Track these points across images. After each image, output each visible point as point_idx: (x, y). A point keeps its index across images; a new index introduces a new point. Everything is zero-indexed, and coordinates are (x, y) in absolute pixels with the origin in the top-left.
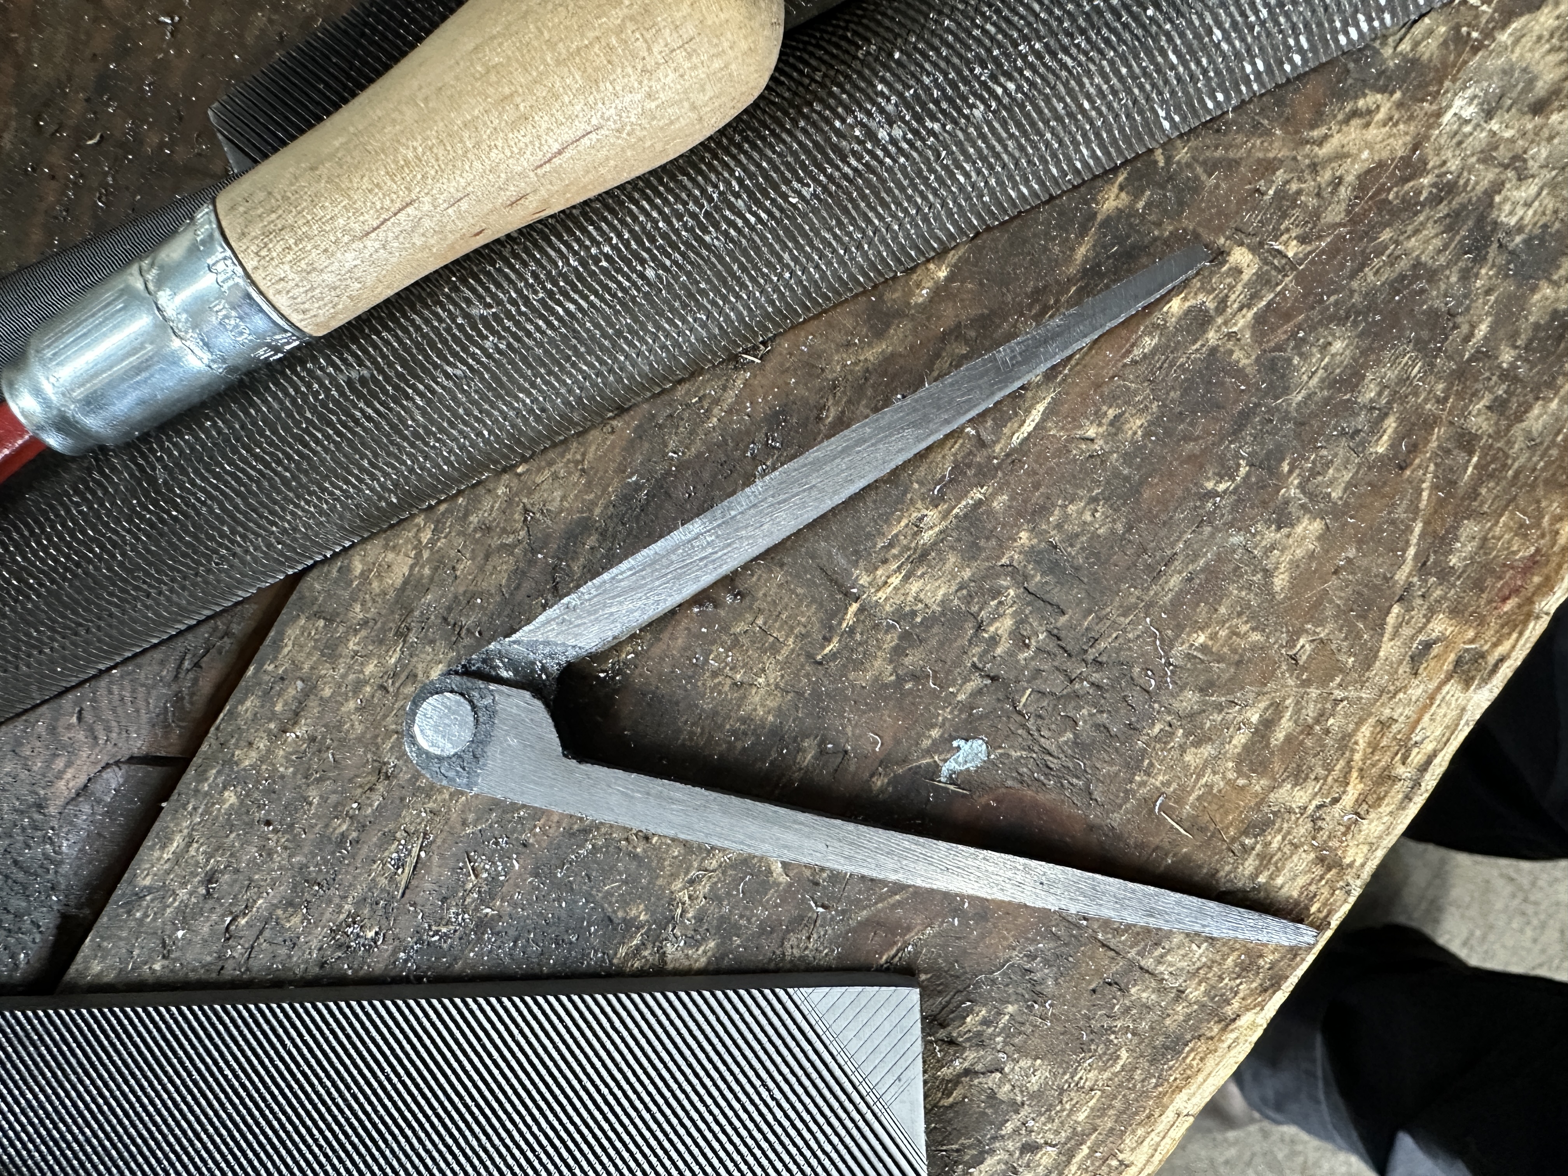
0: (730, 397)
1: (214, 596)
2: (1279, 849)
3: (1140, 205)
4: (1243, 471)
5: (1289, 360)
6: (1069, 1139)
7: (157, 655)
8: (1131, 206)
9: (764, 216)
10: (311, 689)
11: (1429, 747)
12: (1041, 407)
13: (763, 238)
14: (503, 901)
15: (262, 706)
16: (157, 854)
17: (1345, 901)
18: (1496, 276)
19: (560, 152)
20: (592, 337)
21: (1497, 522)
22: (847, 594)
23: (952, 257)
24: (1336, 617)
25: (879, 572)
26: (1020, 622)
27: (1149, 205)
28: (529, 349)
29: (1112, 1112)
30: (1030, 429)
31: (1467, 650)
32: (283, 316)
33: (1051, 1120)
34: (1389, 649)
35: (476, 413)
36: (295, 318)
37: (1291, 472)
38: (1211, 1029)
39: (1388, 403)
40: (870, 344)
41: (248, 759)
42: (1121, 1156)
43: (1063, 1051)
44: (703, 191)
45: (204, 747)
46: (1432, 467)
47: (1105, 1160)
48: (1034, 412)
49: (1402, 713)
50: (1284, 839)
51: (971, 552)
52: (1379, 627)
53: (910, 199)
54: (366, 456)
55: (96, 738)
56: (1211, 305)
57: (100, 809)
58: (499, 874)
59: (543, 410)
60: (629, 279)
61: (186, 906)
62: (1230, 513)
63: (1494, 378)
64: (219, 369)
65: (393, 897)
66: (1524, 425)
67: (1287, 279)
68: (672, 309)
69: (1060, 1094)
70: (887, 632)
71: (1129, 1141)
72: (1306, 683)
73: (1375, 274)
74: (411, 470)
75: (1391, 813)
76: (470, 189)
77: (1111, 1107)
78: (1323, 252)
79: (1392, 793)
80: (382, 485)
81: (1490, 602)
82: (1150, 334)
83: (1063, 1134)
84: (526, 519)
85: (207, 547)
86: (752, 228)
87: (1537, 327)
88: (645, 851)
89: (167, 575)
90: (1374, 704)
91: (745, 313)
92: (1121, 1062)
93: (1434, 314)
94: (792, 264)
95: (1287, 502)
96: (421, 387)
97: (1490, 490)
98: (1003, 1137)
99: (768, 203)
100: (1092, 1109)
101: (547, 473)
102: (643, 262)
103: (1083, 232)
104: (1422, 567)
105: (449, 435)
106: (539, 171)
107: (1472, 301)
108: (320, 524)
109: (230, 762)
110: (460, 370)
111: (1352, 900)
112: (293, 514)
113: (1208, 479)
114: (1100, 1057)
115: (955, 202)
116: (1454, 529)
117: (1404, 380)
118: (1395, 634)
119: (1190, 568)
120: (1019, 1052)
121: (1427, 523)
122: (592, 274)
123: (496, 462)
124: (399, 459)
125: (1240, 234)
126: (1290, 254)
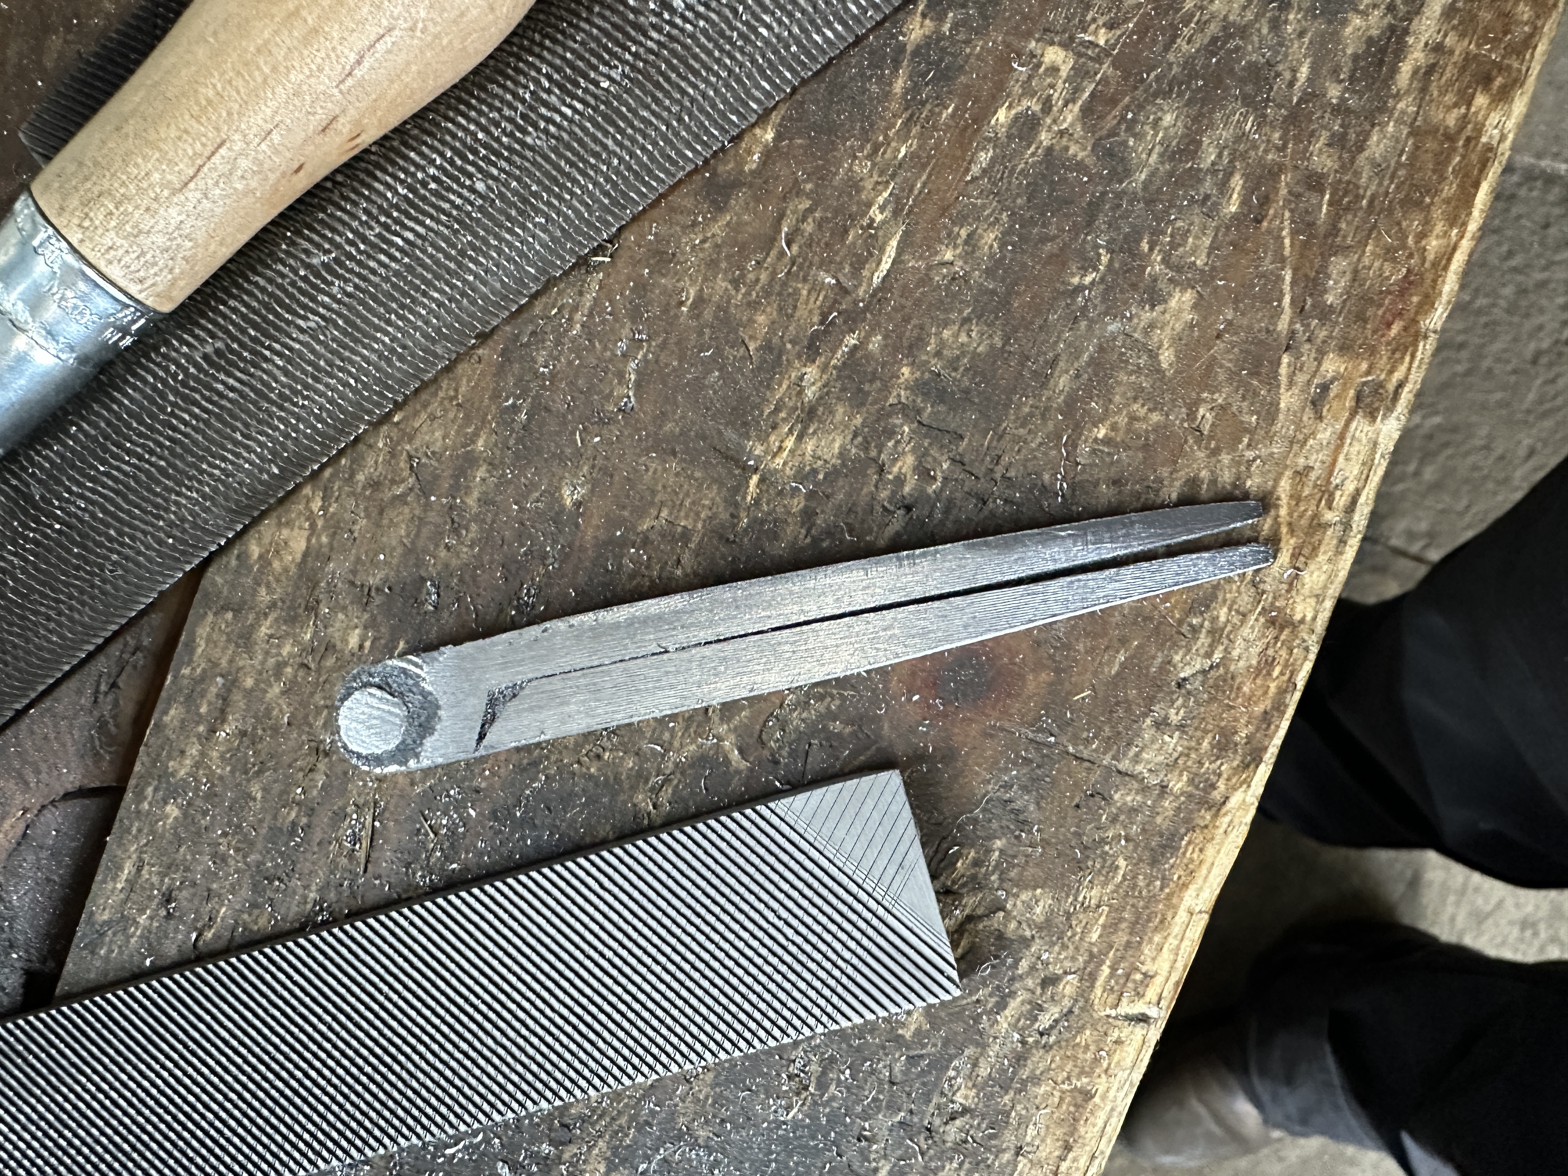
0: (588, 300)
1: (116, 608)
2: (1228, 621)
3: (946, 28)
4: (1105, 259)
5: (1125, 143)
6: (1087, 963)
7: (72, 684)
8: (937, 31)
9: (579, 106)
10: (232, 683)
11: (1350, 487)
12: (894, 243)
13: (583, 129)
14: (467, 853)
15: (188, 712)
16: (110, 886)
17: (1306, 658)
18: (1305, 18)
19: (359, 63)
20: (437, 262)
21: (1364, 252)
22: (745, 468)
23: (775, 117)
24: (1230, 380)
25: (772, 438)
26: (922, 456)
27: (955, 26)
28: (376, 286)
29: (1124, 925)
30: (888, 266)
31: (1365, 384)
32: (121, 290)
33: (1064, 947)
34: (1288, 400)
35: (338, 362)
36: (133, 289)
37: (1151, 249)
38: (1203, 818)
39: (1230, 162)
40: (714, 219)
41: (182, 769)
42: (1144, 969)
43: (1062, 874)
44: (515, 95)
45: (137, 768)
46: (1287, 214)
47: (1128, 976)
48: (888, 249)
49: (1317, 459)
50: (1230, 610)
51: (858, 400)
52: (1272, 381)
53: (718, 61)
54: (238, 429)
55: (26, 783)
56: (1037, 108)
57: (44, 854)
58: (457, 826)
59: (404, 347)
60: (460, 196)
61: (150, 932)
62: (1102, 302)
63: (1327, 115)
64: (70, 359)
65: (357, 874)
66: (1366, 153)
67: (1105, 66)
68: (509, 218)
69: (1068, 919)
70: (792, 497)
71: (1147, 950)
72: (1215, 452)
73: (1188, 43)
74: (287, 436)
75: (1330, 560)
76: (278, 118)
77: (1121, 920)
78: (1133, 32)
79: (1325, 542)
80: (260, 456)
81: (1375, 332)
82: (984, 148)
83: (1081, 959)
84: (412, 466)
85: (98, 555)
86: (571, 121)
87: (1356, 58)
88: (599, 770)
89: (63, 592)
90: (1286, 457)
91: (583, 209)
92: (1121, 872)
93: (1253, 67)
94: (618, 150)
95: (1155, 280)
96: (277, 347)
97: (1349, 223)
98: (1021, 976)
99: (580, 92)
100: (1104, 927)
101: (424, 416)
102: (470, 176)
103: (896, 64)
104: (1300, 311)
105: (316, 391)
106: (342, 87)
107: (1288, 47)
108: (206, 510)
109: (165, 775)
110: (314, 321)
111: (1312, 657)
112: (176, 503)
113: (1073, 275)
114: (1099, 871)
115: (763, 56)
116: (1323, 270)
117: (1241, 137)
118: (1291, 383)
119: (1076, 365)
120: (1017, 886)
121: (1295, 270)
122: (424, 199)
123: (370, 413)
124: (270, 426)
125: (1048, 35)
126: (1102, 42)
